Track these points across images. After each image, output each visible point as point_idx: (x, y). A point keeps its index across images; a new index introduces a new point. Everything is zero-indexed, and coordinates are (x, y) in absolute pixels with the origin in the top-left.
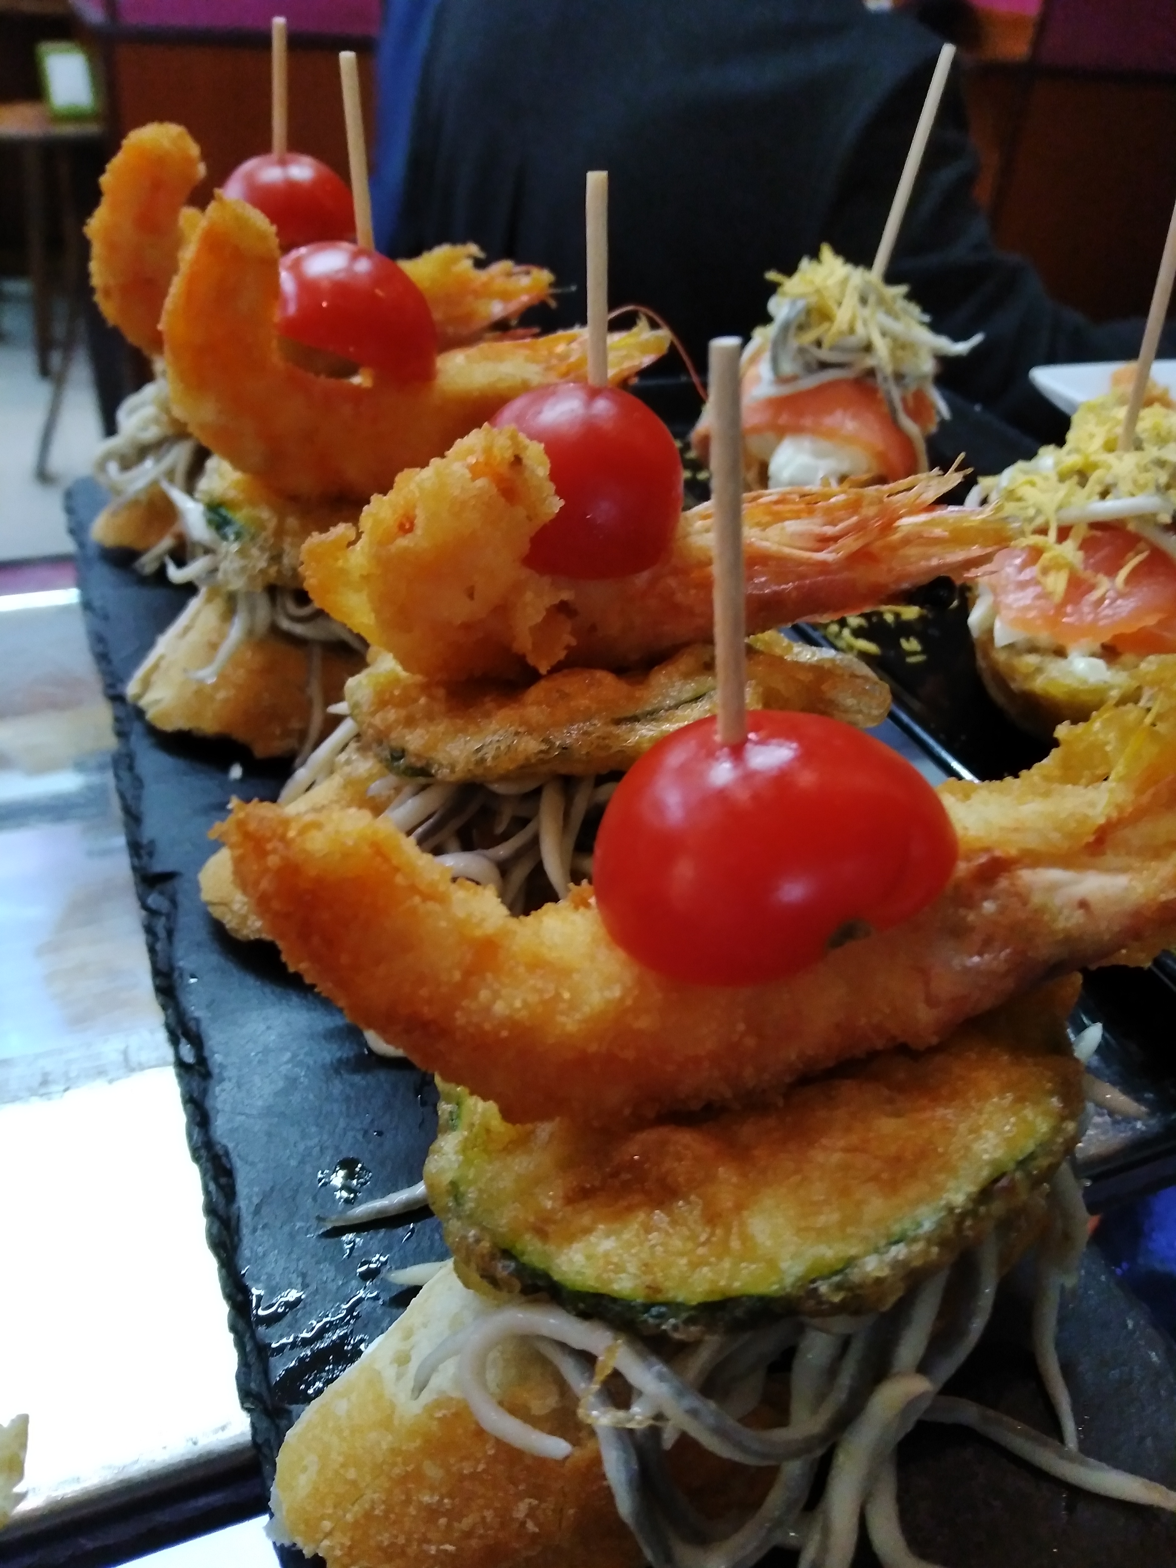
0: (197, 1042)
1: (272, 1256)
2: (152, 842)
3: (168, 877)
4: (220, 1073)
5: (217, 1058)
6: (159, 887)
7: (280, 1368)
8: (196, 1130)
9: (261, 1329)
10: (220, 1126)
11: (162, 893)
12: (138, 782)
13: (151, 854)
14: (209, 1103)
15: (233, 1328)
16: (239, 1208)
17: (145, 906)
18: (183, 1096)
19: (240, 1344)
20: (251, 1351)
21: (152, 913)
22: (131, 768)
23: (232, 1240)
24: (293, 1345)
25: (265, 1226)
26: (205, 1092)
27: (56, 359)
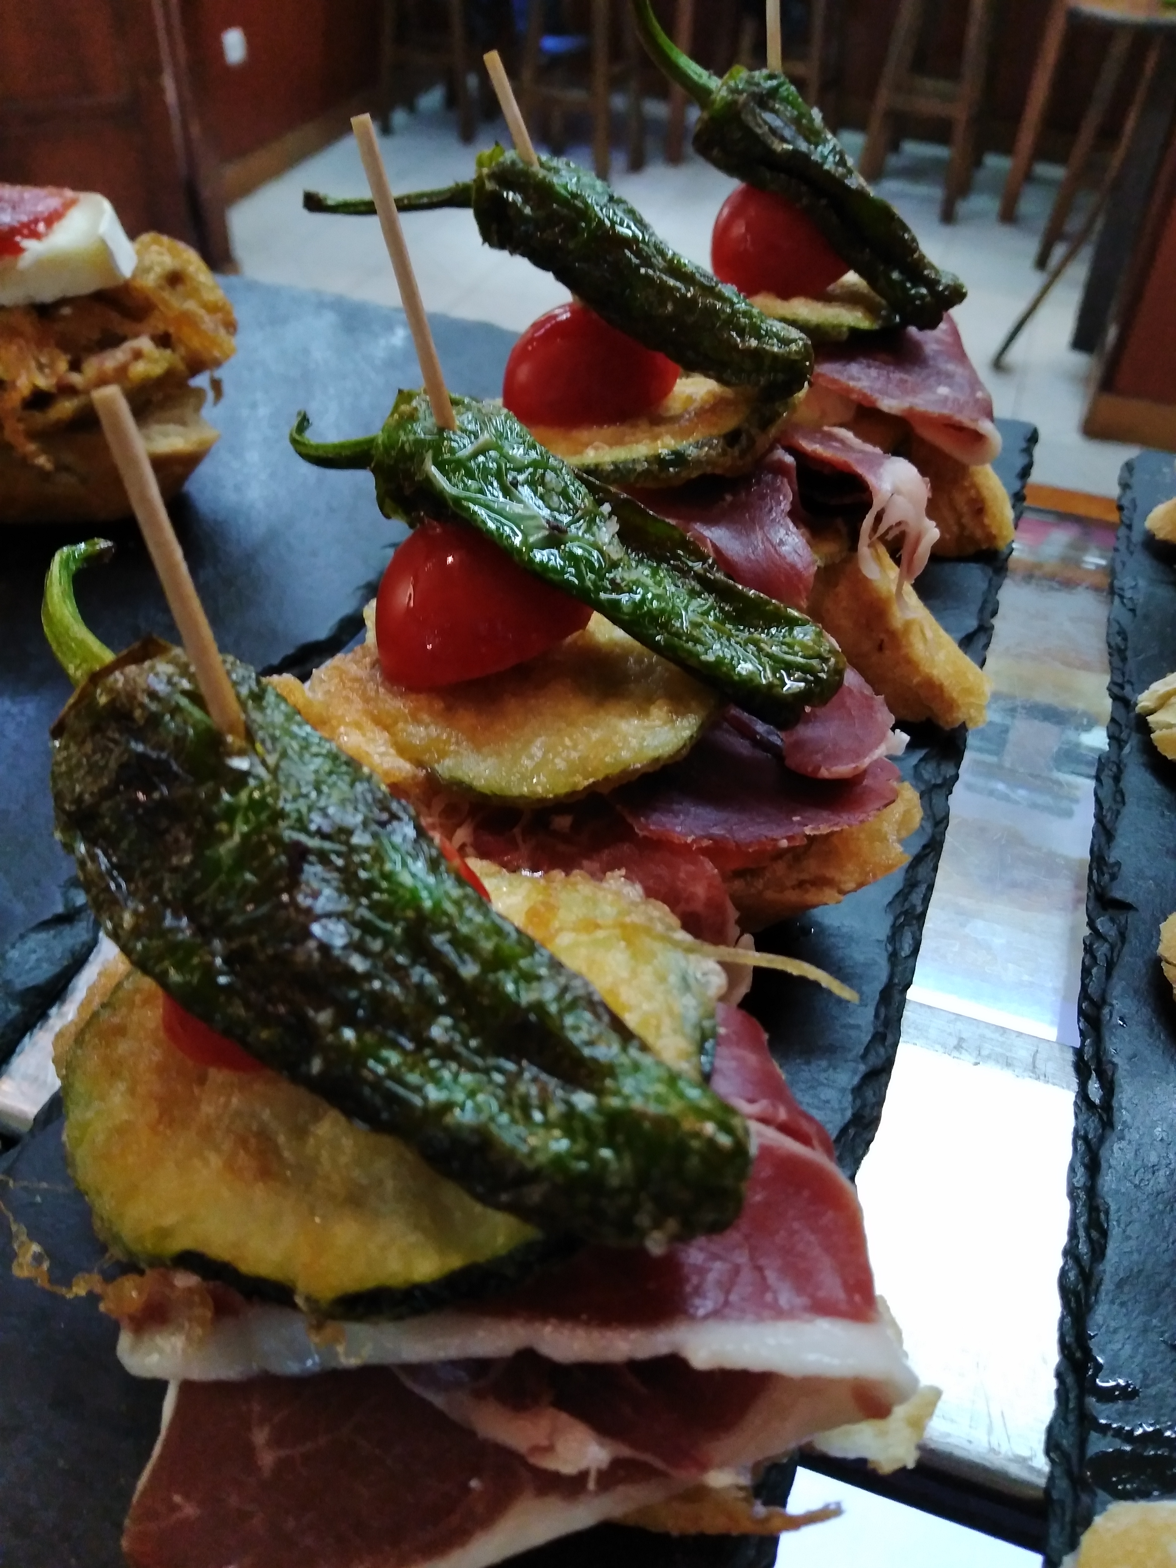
0: (1109, 1088)
1: (1121, 1336)
2: (1118, 864)
3: (1124, 906)
4: (1122, 1130)
5: (1123, 1115)
6: (1111, 912)
7: (1099, 1445)
8: (1081, 1171)
9: (1092, 1400)
10: (1108, 1181)
11: (1112, 920)
12: (1120, 797)
13: (1113, 877)
14: (1104, 1153)
15: (1059, 1375)
16: (1104, 1271)
17: (1091, 924)
18: (1076, 1131)
19: (1062, 1395)
20: (1074, 1408)
21: (1096, 933)
22: (1117, 779)
23: (1088, 1298)
24: (1118, 1432)
25: (1123, 1304)
26: (1102, 1139)
27: (1059, 251)
